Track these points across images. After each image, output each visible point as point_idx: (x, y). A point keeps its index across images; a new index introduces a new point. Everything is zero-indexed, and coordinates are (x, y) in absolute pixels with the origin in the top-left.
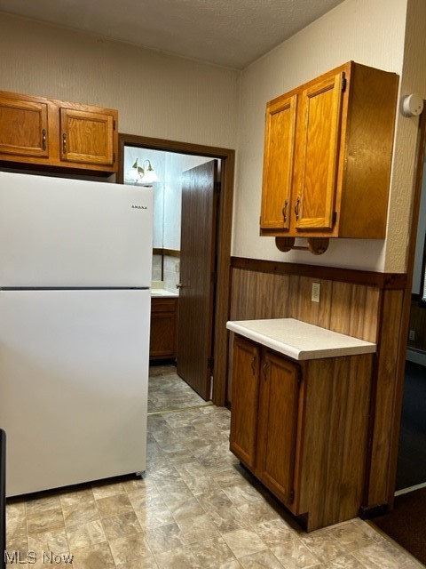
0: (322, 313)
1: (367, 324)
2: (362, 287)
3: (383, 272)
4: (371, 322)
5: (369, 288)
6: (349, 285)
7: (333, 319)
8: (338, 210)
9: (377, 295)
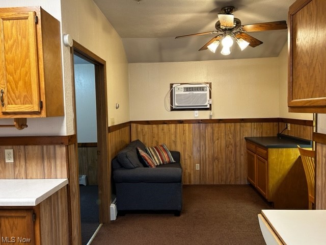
0: (17, 169)
1: (59, 168)
2: (52, 147)
3: (66, 135)
4: (62, 166)
5: (57, 146)
6: (40, 147)
7: (29, 171)
8: (43, 99)
9: (64, 149)
